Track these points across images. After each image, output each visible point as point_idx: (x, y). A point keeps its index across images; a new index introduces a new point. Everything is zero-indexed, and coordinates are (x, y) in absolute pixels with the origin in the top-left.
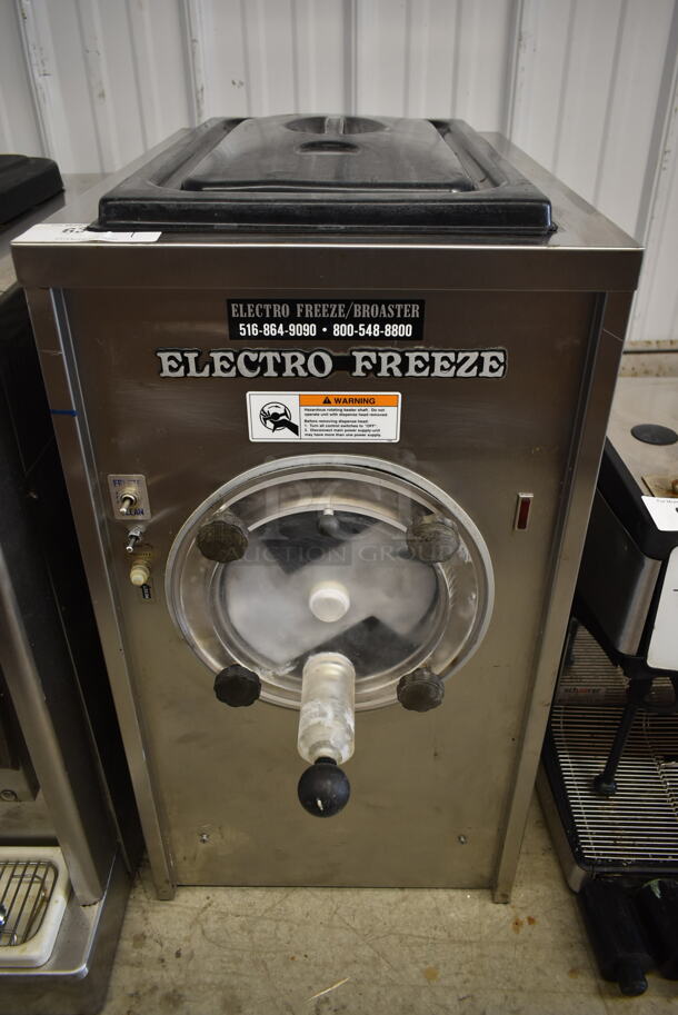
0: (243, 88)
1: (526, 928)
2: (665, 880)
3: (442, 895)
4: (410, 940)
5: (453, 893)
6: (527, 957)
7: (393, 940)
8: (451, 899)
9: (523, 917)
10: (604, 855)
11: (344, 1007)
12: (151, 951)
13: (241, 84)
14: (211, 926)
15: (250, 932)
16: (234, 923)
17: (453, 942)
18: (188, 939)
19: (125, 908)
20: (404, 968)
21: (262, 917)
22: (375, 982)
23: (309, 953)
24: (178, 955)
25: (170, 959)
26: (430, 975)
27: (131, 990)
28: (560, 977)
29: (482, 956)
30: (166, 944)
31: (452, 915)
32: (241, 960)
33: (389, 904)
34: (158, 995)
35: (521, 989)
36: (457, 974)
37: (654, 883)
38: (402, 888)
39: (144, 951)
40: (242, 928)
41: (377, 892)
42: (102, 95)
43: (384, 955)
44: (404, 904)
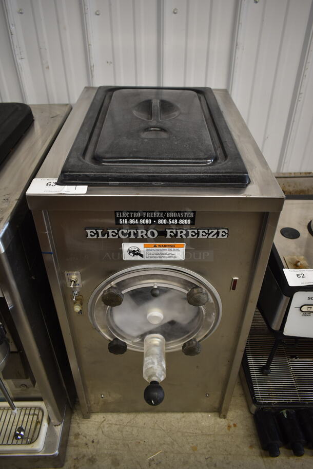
0: (112, 65)
1: (233, 428)
2: (289, 410)
3: (199, 415)
4: (186, 434)
5: (203, 414)
6: (233, 440)
7: (179, 434)
8: (202, 417)
9: (232, 424)
10: (265, 400)
11: (160, 463)
12: (82, 440)
13: (111, 63)
14: (106, 429)
15: (122, 432)
16: (115, 428)
17: (203, 435)
18: (96, 435)
19: (70, 423)
20: (184, 446)
21: (126, 426)
22: (172, 452)
23: (146, 440)
24: (93, 442)
25: (90, 443)
26: (194, 449)
27: (75, 457)
28: (246, 449)
29: (215, 440)
30: (88, 437)
31: (203, 423)
32: (118, 444)
33: (177, 419)
34: (85, 459)
35: (230, 454)
36: (205, 448)
37: (284, 411)
38: (183, 412)
39: (79, 440)
40: (118, 430)
41: (172, 414)
42: (48, 68)
43: (175, 441)
44: (184, 419)
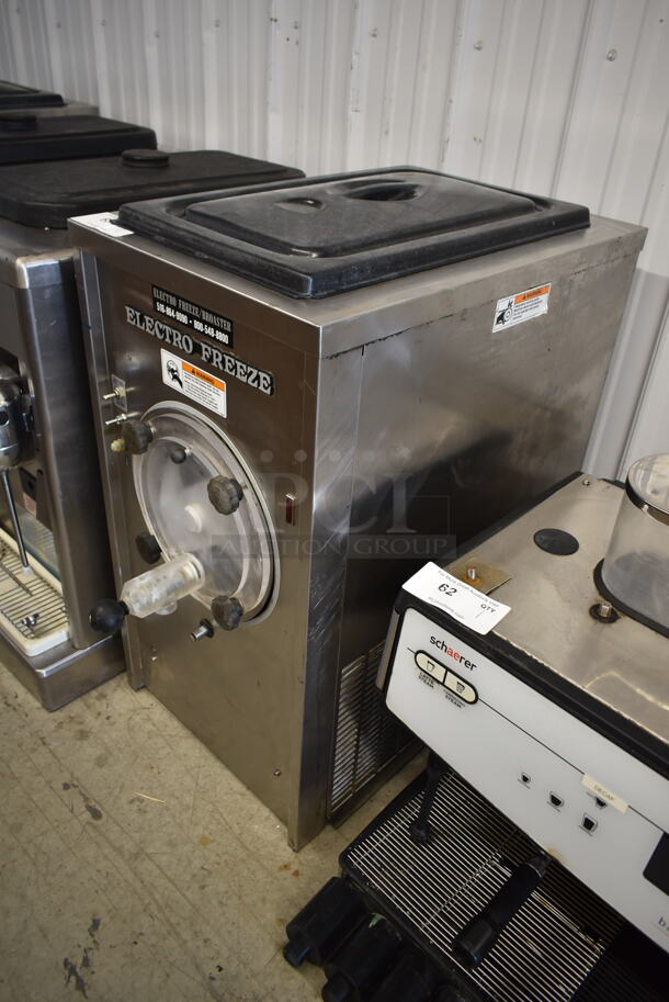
1: (288, 874)
2: (389, 923)
3: (265, 812)
4: (217, 816)
5: (272, 817)
6: (268, 887)
7: (209, 807)
8: (267, 819)
9: (294, 867)
10: (363, 867)
11: (145, 812)
12: (101, 706)
13: (480, 141)
14: (137, 719)
15: (149, 738)
16: (149, 726)
17: (238, 839)
18: (120, 715)
20: (196, 825)
21: (163, 736)
22: (174, 816)
23: (163, 774)
24: (108, 718)
25: (104, 716)
26: (204, 841)
27: (72, 715)
28: (270, 916)
29: (243, 861)
30: (110, 708)
31: (256, 827)
32: (130, 746)
33: (231, 789)
34: (79, 727)
35: (240, 898)
36: (217, 855)
37: (379, 917)
38: (249, 788)
39: (97, 703)
40: (149, 732)
41: (233, 778)
42: (387, 133)
43: (195, 809)
44: (239, 797)
